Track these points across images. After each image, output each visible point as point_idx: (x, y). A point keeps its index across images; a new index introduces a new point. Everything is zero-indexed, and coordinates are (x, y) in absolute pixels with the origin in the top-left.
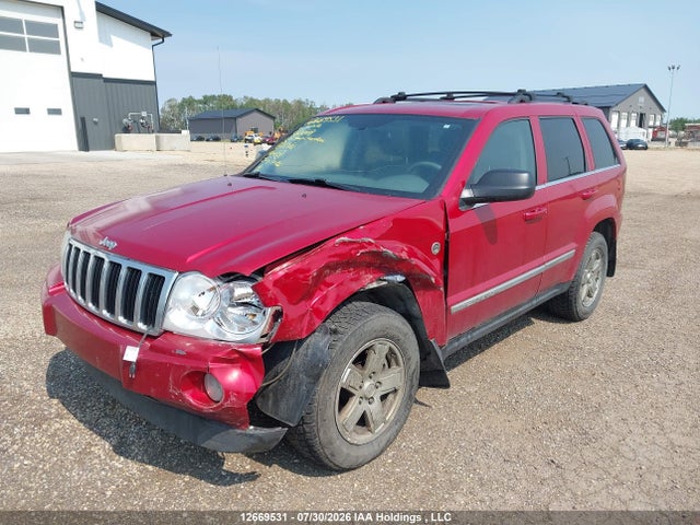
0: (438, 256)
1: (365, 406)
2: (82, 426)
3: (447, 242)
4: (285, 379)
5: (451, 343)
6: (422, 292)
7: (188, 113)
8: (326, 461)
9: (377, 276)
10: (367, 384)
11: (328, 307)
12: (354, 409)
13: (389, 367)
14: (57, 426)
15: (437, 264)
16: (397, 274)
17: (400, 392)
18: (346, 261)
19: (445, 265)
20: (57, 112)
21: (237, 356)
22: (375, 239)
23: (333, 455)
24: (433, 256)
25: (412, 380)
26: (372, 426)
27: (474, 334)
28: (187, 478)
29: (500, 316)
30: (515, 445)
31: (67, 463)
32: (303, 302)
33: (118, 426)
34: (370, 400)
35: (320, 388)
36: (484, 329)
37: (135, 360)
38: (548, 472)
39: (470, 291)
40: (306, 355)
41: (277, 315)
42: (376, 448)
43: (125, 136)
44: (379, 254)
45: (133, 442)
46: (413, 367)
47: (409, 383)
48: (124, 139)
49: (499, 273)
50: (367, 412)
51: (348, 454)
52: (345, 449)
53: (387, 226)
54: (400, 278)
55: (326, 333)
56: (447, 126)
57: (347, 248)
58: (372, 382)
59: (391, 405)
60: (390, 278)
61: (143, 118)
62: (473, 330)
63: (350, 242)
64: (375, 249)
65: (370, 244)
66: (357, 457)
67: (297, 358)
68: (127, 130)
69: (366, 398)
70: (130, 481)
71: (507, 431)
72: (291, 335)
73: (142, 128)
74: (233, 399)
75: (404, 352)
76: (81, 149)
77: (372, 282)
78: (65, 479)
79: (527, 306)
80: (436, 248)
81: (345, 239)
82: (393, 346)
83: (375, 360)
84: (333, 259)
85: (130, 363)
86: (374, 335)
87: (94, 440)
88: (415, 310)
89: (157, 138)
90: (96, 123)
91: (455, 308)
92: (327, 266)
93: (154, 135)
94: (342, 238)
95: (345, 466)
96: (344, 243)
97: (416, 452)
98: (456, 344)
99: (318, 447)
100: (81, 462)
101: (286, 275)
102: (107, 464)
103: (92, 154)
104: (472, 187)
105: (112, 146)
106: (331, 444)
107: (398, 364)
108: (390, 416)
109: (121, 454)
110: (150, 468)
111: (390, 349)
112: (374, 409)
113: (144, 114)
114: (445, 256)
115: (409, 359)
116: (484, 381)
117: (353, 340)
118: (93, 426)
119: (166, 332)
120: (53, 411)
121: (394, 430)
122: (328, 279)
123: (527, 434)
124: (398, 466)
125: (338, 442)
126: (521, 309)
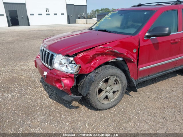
0: (136, 53)
1: (107, 94)
2: (44, 90)
3: (139, 49)
4: (83, 84)
5: (140, 79)
6: (129, 63)
7: (97, 14)
8: (94, 107)
9: (114, 58)
10: (108, 88)
11: (96, 66)
12: (103, 94)
13: (117, 84)
14: (39, 89)
15: (135, 55)
16: (120, 58)
17: (119, 91)
18: (103, 53)
19: (138, 56)
20: (63, 14)
21: (68, 76)
22: (112, 47)
23: (96, 105)
24: (134, 53)
25: (123, 89)
26: (109, 99)
27: (149, 77)
28: (62, 105)
29: (159, 73)
30: (154, 111)
31: (38, 98)
32: (89, 64)
33: (51, 91)
34: (109, 92)
35: (92, 87)
36: (153, 76)
37: (46, 75)
38: (161, 121)
39: (147, 64)
40: (89, 78)
41: (80, 67)
42: (110, 106)
43: (78, 20)
44: (113, 52)
45: (53, 95)
46: (124, 85)
47: (122, 89)
48: (78, 21)
49: (159, 59)
50: (108, 96)
51: (101, 106)
52: (100, 104)
53: (117, 43)
54: (121, 59)
55: (94, 73)
56: (146, 13)
57: (102, 50)
58: (110, 87)
59: (116, 95)
60: (118, 59)
61: (83, 15)
62: (149, 76)
63: (103, 48)
64: (112, 50)
65: (110, 48)
66: (104, 107)
67: (86, 79)
68: (79, 18)
69: (108, 92)
70: (49, 104)
71: (154, 106)
72: (84, 73)
73: (83, 18)
74: (66, 87)
75: (121, 81)
76: (68, 24)
77: (111, 60)
78: (36, 101)
79: (171, 70)
80: (135, 50)
81: (102, 47)
82: (117, 78)
83: (111, 82)
84: (98, 52)
85: (45, 76)
86: (110, 75)
87: (45, 93)
88: (127, 69)
89: (86, 20)
90: (72, 17)
91: (141, 69)
92: (96, 54)
93: (85, 19)
94: (101, 47)
95: (100, 109)
96: (101, 48)
97: (123, 108)
98: (142, 80)
99: (91, 103)
100: (40, 98)
101: (82, 56)
102: (46, 99)
103: (70, 25)
104: (149, 32)
105: (75, 22)
106: (95, 102)
107: (119, 84)
108: (116, 97)
109: (50, 97)
110: (55, 102)
111: (116, 79)
112: (110, 95)
113: (83, 14)
114: (138, 53)
115: (123, 83)
116: (153, 91)
117: (102, 75)
118: (46, 90)
119: (54, 69)
120: (39, 85)
121: (117, 101)
122: (96, 58)
123: (160, 109)
124: (116, 111)
125: (97, 102)
126: (168, 71)
